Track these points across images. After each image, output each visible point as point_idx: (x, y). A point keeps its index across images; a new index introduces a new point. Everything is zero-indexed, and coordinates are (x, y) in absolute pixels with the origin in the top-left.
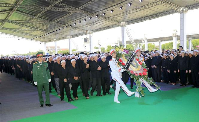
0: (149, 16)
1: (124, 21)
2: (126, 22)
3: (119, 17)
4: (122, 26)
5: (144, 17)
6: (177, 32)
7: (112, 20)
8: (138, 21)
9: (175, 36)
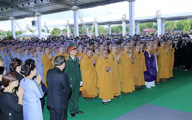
0: (101, 2)
1: (76, 5)
2: (78, 6)
3: (72, 2)
4: (74, 10)
5: (96, 3)
6: (126, 16)
7: (65, 4)
8: (91, 6)
9: (124, 20)
